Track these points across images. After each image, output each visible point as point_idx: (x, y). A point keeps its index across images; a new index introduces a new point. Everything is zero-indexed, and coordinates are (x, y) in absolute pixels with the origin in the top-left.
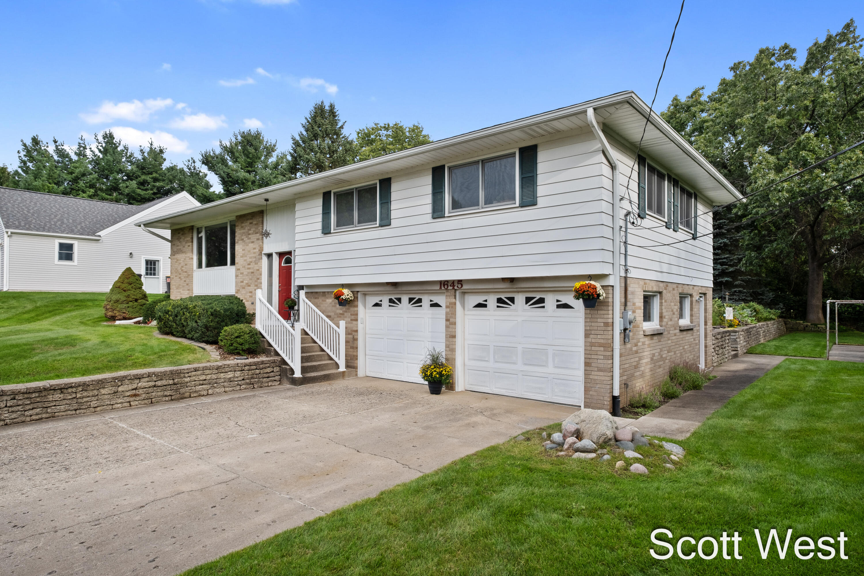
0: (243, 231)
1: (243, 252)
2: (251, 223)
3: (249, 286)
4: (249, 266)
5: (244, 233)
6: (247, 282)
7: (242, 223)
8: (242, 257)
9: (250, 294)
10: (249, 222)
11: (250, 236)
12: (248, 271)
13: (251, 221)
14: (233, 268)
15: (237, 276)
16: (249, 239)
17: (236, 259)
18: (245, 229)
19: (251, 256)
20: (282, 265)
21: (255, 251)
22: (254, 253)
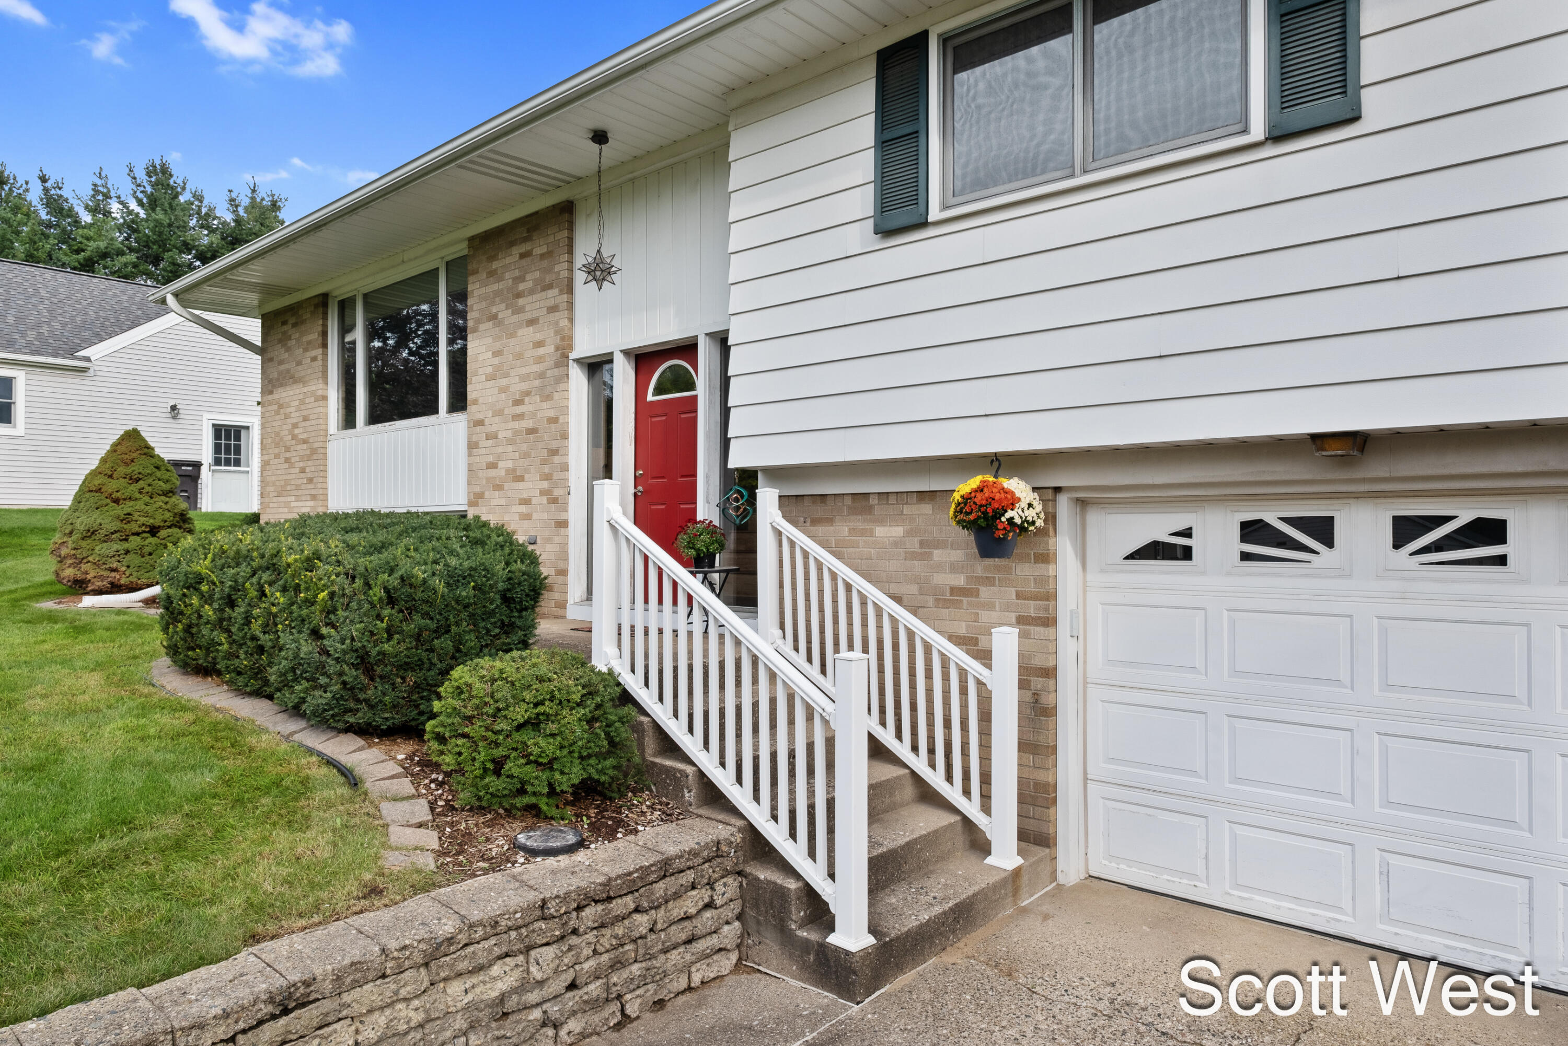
0: (495, 287)
1: (496, 361)
2: (522, 256)
3: (521, 479)
4: (519, 410)
5: (497, 293)
6: (510, 464)
7: (492, 258)
8: (491, 378)
9: (523, 509)
10: (516, 251)
11: (521, 302)
12: (516, 425)
13: (523, 248)
14: (460, 419)
15: (472, 446)
16: (519, 310)
17: (469, 388)
18: (501, 279)
19: (524, 370)
20: (650, 397)
21: (541, 351)
22: (539, 360)
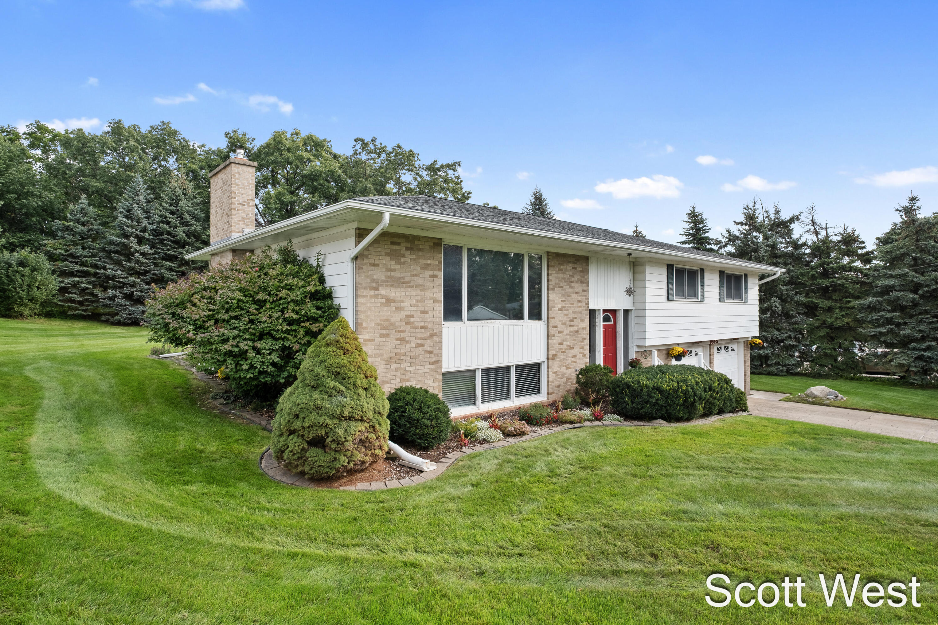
0: (563, 276)
1: (563, 304)
2: (574, 268)
3: (573, 348)
4: (572, 323)
5: (564, 278)
6: (568, 343)
7: (561, 264)
8: (560, 310)
9: (573, 359)
10: (571, 266)
11: (573, 284)
12: (571, 329)
13: (575, 266)
14: (540, 324)
15: (551, 336)
16: (571, 287)
18: (564, 273)
19: (575, 310)
21: (580, 304)
22: (580, 307)
